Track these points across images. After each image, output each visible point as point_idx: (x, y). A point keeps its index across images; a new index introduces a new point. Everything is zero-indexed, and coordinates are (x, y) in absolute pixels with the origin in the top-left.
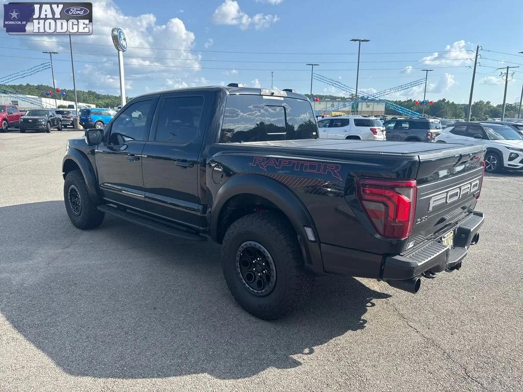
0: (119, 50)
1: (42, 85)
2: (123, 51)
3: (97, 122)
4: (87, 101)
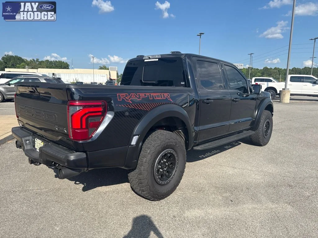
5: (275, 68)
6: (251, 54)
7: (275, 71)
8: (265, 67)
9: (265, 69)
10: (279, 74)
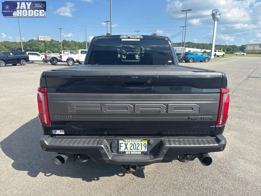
0: (215, 21)
1: (189, 42)
2: (218, 21)
3: (190, 58)
4: (207, 48)
5: (72, 41)
6: (60, 29)
7: (72, 43)
8: (64, 40)
9: (64, 41)
10: (75, 46)
